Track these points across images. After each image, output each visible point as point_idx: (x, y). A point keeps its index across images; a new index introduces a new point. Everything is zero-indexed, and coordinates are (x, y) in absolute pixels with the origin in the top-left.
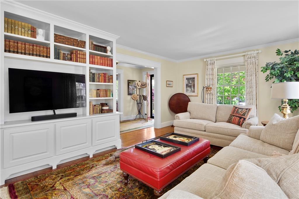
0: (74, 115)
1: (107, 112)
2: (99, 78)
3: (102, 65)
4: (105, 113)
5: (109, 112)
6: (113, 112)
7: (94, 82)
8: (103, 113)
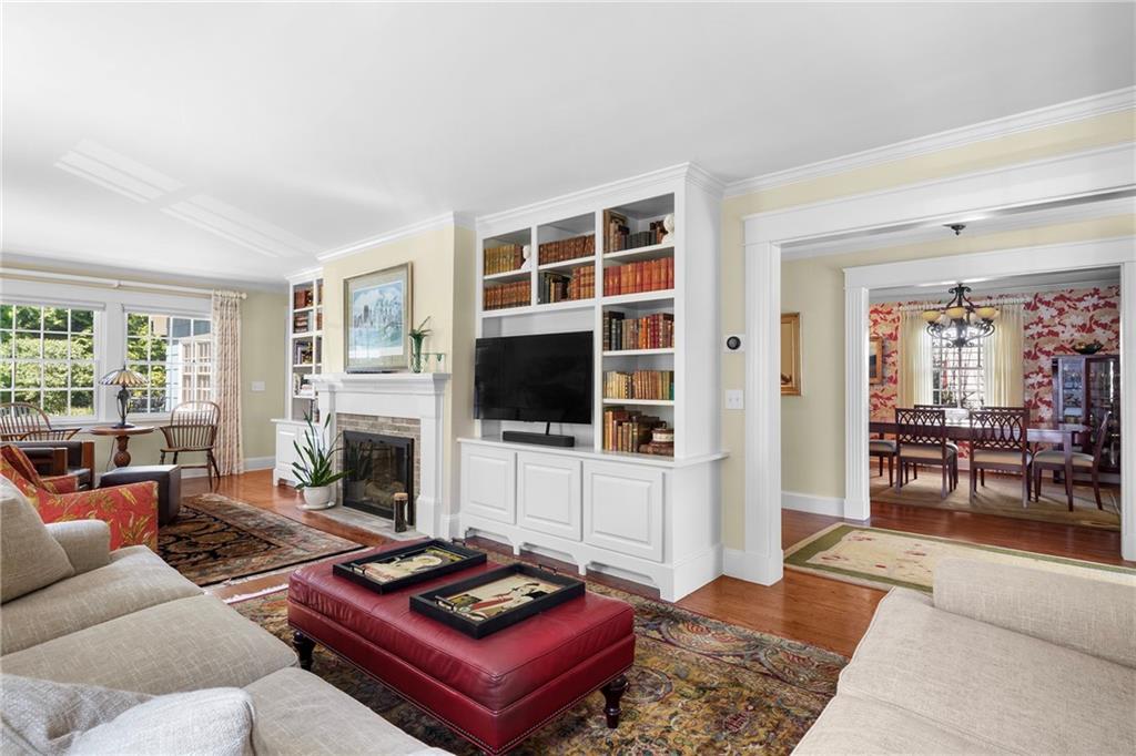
0: (569, 442)
1: (655, 453)
2: (635, 335)
3: (642, 291)
4: (647, 453)
5: (661, 454)
6: (673, 455)
7: (621, 349)
8: (643, 453)
